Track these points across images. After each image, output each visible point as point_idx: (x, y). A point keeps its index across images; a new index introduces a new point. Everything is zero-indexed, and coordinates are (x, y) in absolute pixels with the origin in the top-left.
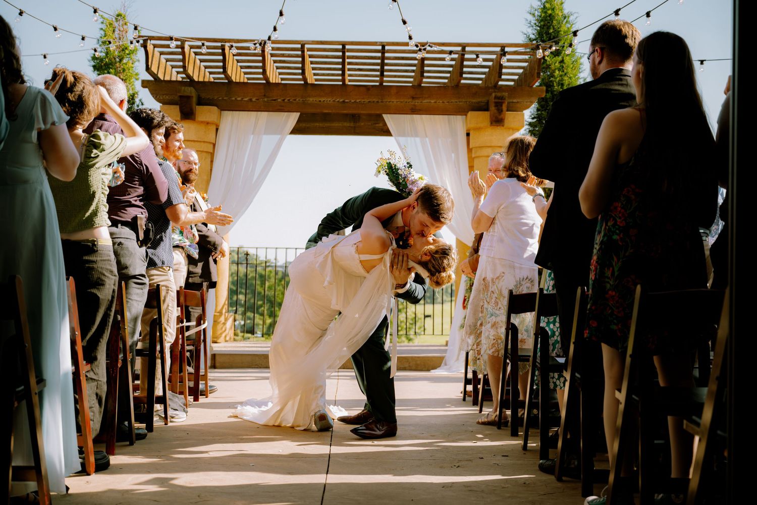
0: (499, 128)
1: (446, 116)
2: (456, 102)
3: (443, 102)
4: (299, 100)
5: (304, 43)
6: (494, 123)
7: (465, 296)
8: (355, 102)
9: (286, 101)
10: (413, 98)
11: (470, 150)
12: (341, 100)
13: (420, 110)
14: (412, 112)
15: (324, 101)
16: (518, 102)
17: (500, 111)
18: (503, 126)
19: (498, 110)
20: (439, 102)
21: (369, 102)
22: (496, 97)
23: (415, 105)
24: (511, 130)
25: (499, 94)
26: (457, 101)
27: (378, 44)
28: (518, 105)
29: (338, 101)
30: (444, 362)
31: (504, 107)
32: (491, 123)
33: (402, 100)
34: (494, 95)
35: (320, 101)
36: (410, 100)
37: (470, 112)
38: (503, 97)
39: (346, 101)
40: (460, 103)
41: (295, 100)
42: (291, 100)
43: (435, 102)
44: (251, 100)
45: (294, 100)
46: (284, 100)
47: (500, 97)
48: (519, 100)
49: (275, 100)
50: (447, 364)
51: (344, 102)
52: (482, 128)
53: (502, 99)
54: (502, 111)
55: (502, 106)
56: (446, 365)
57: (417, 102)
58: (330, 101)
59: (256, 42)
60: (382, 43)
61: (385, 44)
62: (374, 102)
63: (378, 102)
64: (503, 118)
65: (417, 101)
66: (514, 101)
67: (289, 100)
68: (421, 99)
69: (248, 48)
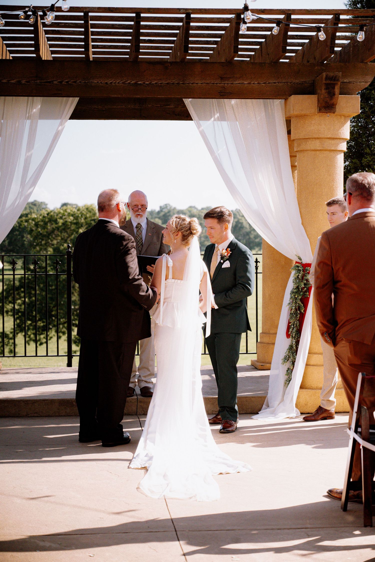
0: (328, 114)
1: (261, 100)
2: (274, 83)
3: (258, 83)
4: (80, 82)
5: (87, 10)
6: (323, 110)
7: (289, 323)
8: (150, 83)
9: (63, 83)
10: (222, 78)
11: (291, 142)
12: (133, 82)
13: (231, 93)
14: (221, 95)
15: (111, 83)
16: (350, 82)
17: (332, 95)
18: (334, 113)
19: (329, 93)
20: (254, 84)
21: (167, 84)
22: (327, 78)
23: (223, 87)
24: (343, 117)
25: (331, 74)
26: (276, 81)
27: (182, 11)
28: (351, 86)
29: (129, 83)
30: (265, 403)
31: (337, 90)
32: (320, 110)
33: (208, 82)
34: (324, 74)
35: (106, 83)
36: (218, 81)
37: (293, 96)
38: (336, 77)
39: (139, 83)
40: (280, 84)
41: (75, 82)
42: (70, 83)
43: (250, 83)
44: (19, 82)
45: (73, 82)
46: (61, 82)
47: (333, 77)
48: (351, 80)
49: (50, 82)
50: (270, 405)
51: (136, 84)
52: (307, 115)
53: (334, 80)
54: (334, 94)
55: (334, 88)
56: (268, 406)
57: (227, 84)
58: (118, 83)
59: (27, 9)
60: (186, 9)
61: (190, 11)
62: (173, 84)
63: (178, 84)
64: (335, 103)
65: (226, 82)
66: (345, 81)
67: (67, 82)
68: (230, 80)
69: (17, 17)
